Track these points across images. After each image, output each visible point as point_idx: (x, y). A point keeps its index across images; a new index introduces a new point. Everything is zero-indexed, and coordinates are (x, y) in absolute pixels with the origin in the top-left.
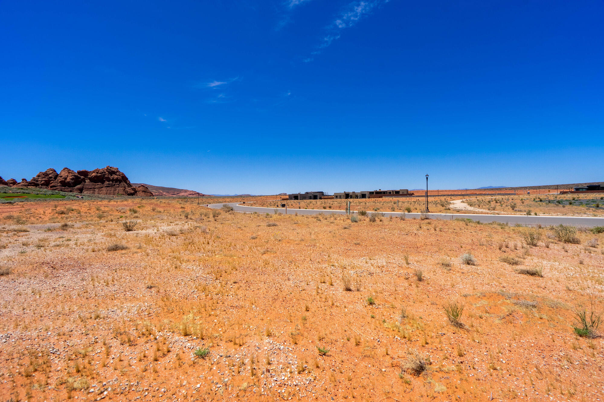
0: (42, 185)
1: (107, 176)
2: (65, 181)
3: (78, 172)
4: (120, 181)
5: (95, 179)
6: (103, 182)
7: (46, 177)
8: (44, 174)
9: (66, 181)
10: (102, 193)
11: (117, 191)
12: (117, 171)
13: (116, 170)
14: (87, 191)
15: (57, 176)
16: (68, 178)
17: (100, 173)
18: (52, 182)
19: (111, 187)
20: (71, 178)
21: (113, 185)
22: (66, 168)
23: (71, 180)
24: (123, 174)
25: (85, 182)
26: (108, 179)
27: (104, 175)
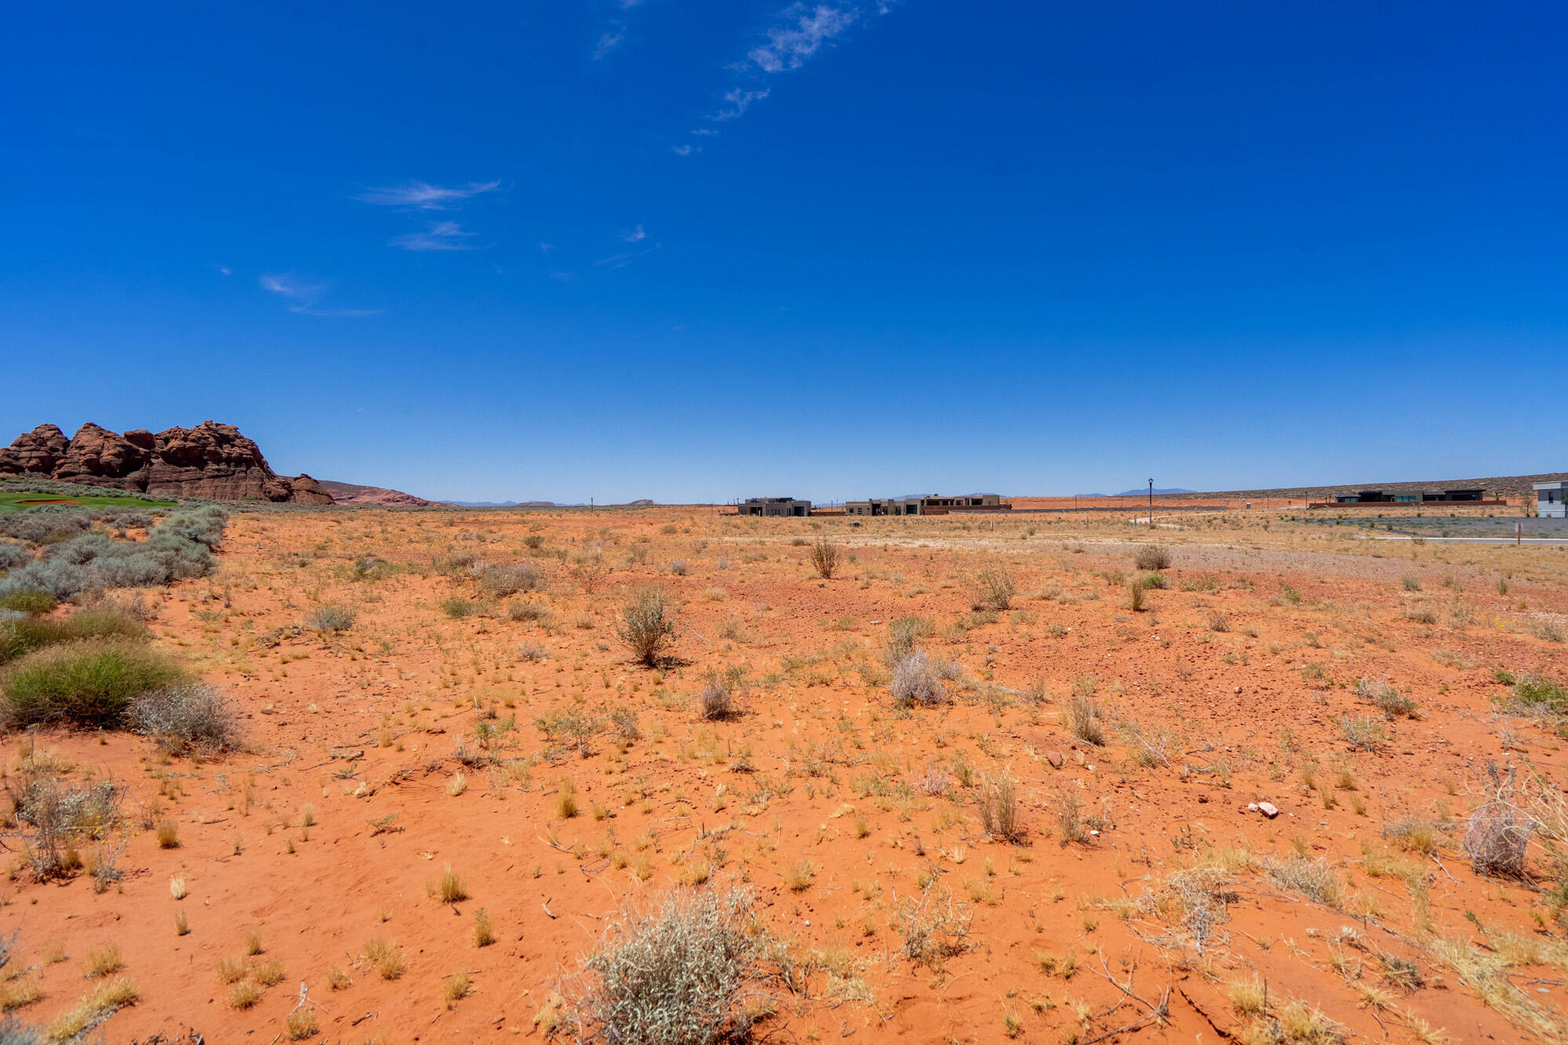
0: (32, 469)
1: (213, 449)
2: (98, 460)
3: (126, 436)
4: (249, 463)
5: (179, 455)
6: (201, 464)
7: (43, 448)
8: (34, 441)
9: (101, 461)
10: (200, 494)
11: (242, 488)
12: (236, 436)
13: (232, 434)
14: (160, 489)
15: (67, 444)
16: (105, 453)
17: (193, 441)
18: (62, 461)
19: (225, 479)
20: (113, 451)
21: (230, 473)
22: (91, 424)
23: (114, 458)
24: (253, 444)
25: (152, 464)
26: (217, 458)
27: (204, 446)
